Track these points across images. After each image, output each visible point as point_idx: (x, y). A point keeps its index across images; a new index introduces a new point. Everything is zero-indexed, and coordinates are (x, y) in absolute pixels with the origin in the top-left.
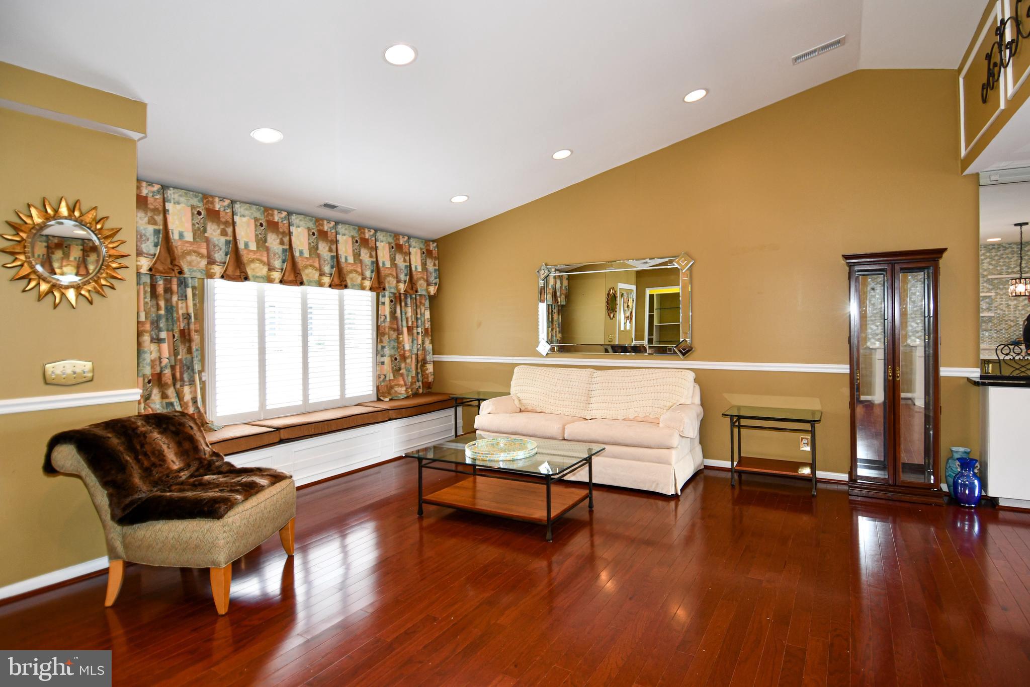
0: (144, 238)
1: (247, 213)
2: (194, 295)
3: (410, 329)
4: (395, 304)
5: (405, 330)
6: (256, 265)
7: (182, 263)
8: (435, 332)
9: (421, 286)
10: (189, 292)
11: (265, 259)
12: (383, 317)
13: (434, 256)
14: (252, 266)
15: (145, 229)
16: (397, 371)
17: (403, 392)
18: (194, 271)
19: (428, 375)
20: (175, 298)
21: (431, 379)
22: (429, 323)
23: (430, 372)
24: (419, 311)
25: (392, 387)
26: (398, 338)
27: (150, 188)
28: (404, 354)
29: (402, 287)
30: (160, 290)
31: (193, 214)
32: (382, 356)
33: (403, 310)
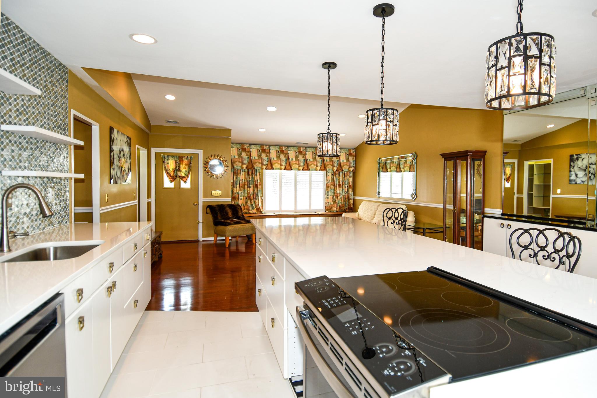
0: (245, 159)
1: (274, 149)
2: (260, 174)
3: (340, 185)
4: (334, 176)
5: (338, 185)
6: (277, 165)
7: (254, 166)
8: (354, 187)
9: (345, 168)
10: (258, 173)
11: (279, 163)
12: (328, 181)
13: (353, 155)
14: (275, 165)
15: (245, 157)
16: (334, 201)
17: (335, 210)
18: (258, 168)
19: (351, 204)
20: (254, 175)
21: (352, 206)
22: (352, 183)
23: (352, 203)
24: (346, 178)
25: (332, 208)
26: (334, 189)
27: (246, 146)
28: (337, 195)
29: (335, 169)
30: (250, 173)
31: (258, 151)
32: (328, 195)
33: (337, 178)
